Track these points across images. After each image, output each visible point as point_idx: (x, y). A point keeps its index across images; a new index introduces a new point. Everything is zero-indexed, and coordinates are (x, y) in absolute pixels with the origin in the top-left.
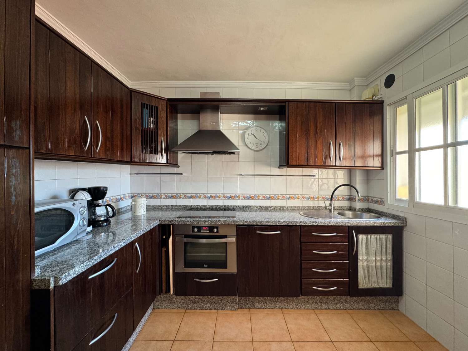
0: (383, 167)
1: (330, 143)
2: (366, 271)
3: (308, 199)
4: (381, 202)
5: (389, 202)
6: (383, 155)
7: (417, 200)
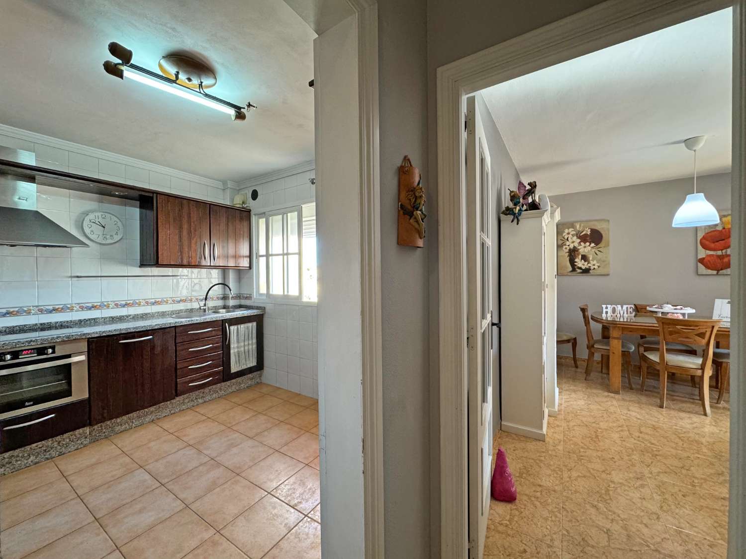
0: (250, 267)
1: (205, 243)
2: (237, 357)
3: (179, 302)
4: (249, 297)
5: (255, 297)
6: (250, 257)
7: (271, 293)
